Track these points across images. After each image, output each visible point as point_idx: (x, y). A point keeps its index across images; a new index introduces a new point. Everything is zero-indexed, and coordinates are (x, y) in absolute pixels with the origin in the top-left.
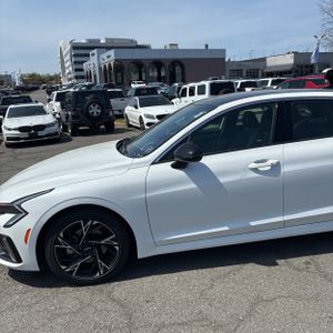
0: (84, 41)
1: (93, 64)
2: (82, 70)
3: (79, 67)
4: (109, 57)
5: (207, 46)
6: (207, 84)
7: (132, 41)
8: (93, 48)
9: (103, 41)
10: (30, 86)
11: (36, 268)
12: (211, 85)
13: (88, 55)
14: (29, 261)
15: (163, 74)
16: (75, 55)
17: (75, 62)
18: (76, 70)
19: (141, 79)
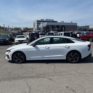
1: (41, 26)
4: (45, 24)
5: (72, 22)
7: (53, 20)
8: (41, 22)
9: (45, 20)
11: (11, 60)
13: (40, 23)
14: (11, 59)
15: (59, 29)
16: (37, 23)
17: (37, 25)
18: (37, 27)
19: (53, 30)
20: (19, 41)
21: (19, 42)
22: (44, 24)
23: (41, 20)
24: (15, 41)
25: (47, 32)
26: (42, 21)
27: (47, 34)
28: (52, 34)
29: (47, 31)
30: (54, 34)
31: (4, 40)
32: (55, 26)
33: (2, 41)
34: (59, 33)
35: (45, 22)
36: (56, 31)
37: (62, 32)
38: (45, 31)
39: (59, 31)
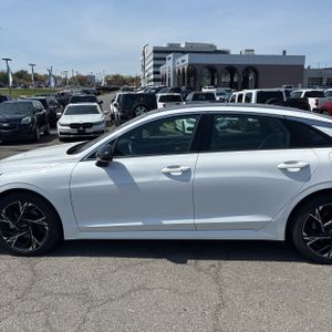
0: (165, 45)
1: (168, 67)
2: (158, 73)
3: (157, 70)
4: (184, 61)
5: (284, 52)
6: (254, 92)
7: (212, 46)
8: (170, 52)
9: (183, 46)
10: (112, 86)
13: (165, 59)
15: (235, 79)
16: (154, 59)
17: (154, 66)
18: (155, 73)
19: (212, 84)
20: (72, 126)
21: (75, 131)
22: (179, 60)
23: (171, 45)
24: (59, 127)
25: (190, 89)
26: (174, 52)
27: (190, 97)
28: (210, 98)
29: (192, 85)
30: (218, 98)
31: (15, 123)
32: (219, 70)
33: (5, 128)
34: (237, 94)
35: (184, 52)
36: (224, 85)
38: (183, 88)
39: (234, 86)
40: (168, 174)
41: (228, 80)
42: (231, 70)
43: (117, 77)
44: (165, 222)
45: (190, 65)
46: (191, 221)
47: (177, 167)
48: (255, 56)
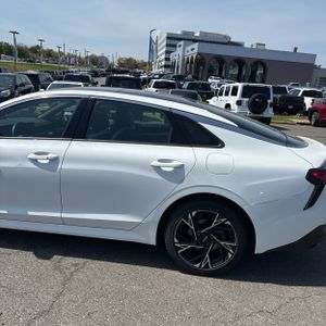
0: (179, 32)
1: (178, 55)
2: (169, 59)
3: (168, 56)
5: (296, 49)
6: (240, 86)
7: (225, 37)
8: (181, 39)
9: (197, 34)
12: (244, 87)
13: (176, 46)
15: (244, 73)
16: (167, 45)
17: (166, 52)
18: (166, 59)
19: (220, 75)
22: (189, 48)
23: (185, 33)
32: (228, 61)
34: (225, 85)
35: (195, 41)
37: (237, 84)
40: (35, 161)
41: (236, 72)
42: (240, 62)
43: (129, 60)
44: (30, 213)
45: (198, 54)
46: (58, 215)
47: (46, 154)
48: (265, 50)
